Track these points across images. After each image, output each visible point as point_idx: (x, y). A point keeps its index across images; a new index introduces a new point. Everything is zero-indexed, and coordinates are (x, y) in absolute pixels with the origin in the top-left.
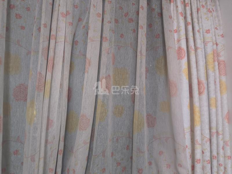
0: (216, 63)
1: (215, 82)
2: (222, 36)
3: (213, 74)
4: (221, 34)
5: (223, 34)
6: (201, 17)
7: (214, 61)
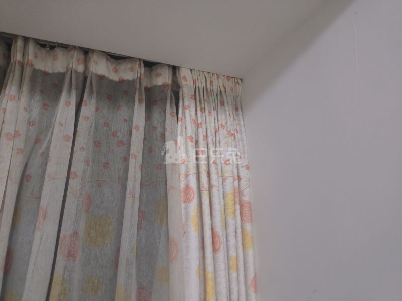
0: (238, 207)
1: (236, 233)
2: (247, 167)
3: (233, 222)
4: (246, 165)
5: (247, 165)
6: (219, 142)
7: (234, 203)
